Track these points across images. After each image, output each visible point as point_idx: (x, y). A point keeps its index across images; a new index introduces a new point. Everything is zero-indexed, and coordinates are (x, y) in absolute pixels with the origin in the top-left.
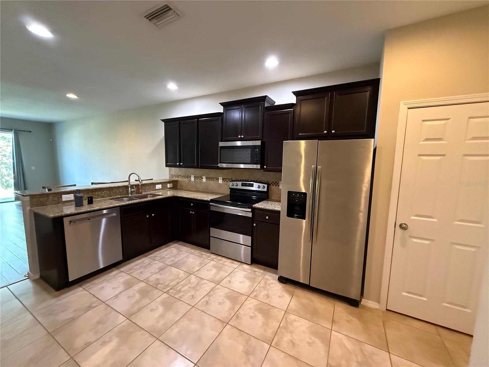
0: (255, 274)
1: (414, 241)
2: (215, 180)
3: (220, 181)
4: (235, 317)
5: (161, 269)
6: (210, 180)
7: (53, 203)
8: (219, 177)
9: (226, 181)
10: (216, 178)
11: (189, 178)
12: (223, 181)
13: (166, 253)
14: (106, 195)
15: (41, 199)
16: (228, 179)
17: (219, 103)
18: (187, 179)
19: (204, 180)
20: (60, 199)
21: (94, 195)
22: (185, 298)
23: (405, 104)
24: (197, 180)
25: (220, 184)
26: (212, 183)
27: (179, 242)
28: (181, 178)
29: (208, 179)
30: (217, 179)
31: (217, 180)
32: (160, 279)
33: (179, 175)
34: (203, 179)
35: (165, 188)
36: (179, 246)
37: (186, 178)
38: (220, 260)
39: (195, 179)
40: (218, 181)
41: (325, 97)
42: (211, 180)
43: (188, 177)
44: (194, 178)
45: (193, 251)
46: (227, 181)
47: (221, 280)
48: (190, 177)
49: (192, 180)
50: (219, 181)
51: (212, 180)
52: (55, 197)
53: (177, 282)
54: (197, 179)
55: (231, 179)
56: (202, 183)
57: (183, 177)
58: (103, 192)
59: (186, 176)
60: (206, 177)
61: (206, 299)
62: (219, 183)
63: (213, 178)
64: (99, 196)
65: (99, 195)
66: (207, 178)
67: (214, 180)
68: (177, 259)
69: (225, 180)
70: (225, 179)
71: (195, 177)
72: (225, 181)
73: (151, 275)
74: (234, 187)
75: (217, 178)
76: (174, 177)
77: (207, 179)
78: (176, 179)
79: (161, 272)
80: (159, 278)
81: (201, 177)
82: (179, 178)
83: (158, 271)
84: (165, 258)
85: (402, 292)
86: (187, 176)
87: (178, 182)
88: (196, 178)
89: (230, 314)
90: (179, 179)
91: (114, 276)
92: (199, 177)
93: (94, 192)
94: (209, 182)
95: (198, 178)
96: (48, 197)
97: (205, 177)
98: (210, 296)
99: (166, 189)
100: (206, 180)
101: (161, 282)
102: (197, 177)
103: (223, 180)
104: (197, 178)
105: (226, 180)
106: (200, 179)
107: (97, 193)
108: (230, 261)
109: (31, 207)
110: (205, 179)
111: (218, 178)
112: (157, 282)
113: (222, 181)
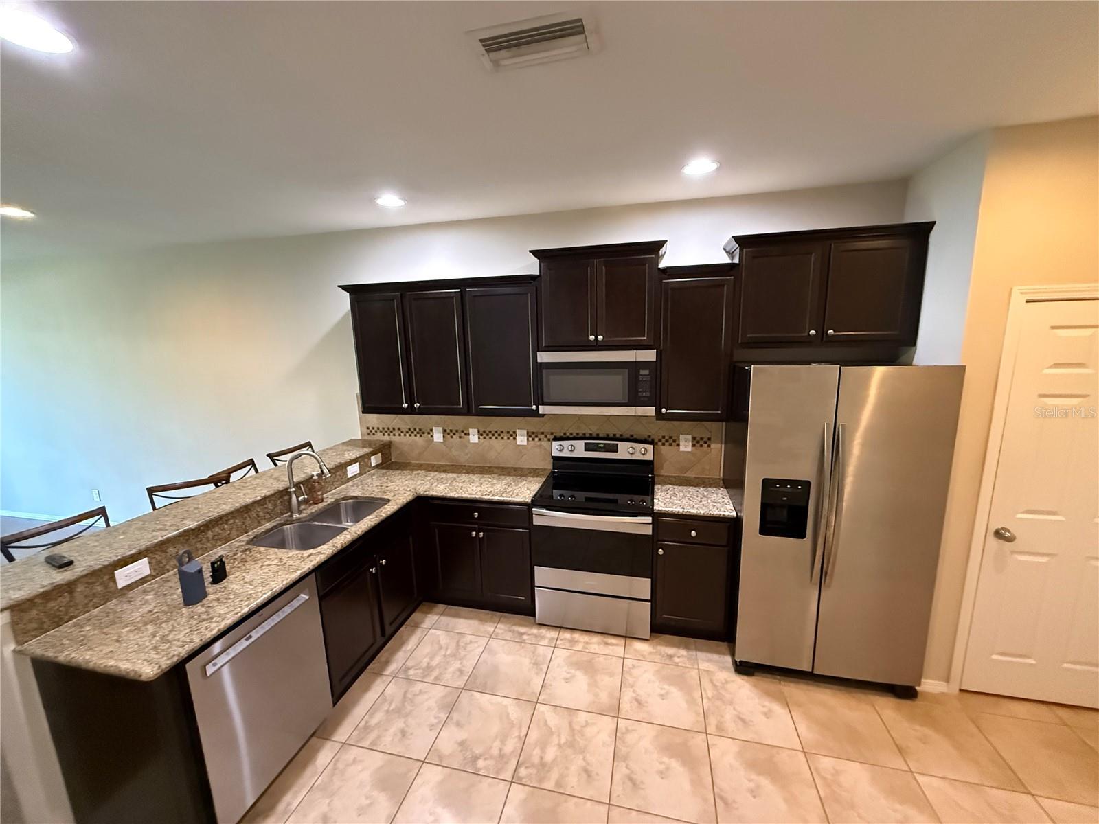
0: (676, 664)
1: (1022, 559)
2: (505, 438)
3: (522, 440)
4: (720, 804)
5: (451, 707)
6: (491, 438)
7: (92, 604)
8: (517, 430)
9: (537, 439)
10: (508, 432)
11: (426, 434)
12: (528, 439)
13: (426, 649)
14: (234, 533)
15: (51, 604)
16: (542, 433)
17: (530, 251)
18: (421, 436)
19: (474, 438)
20: (111, 584)
21: (204, 540)
22: (573, 782)
23: (1022, 293)
24: (452, 439)
25: (520, 448)
26: (497, 444)
27: (435, 606)
28: (400, 435)
29: (484, 435)
30: (511, 436)
31: (511, 438)
32: (466, 740)
33: (394, 429)
34: (471, 436)
35: (368, 469)
36: (445, 620)
37: (418, 435)
38: (574, 642)
39: (444, 437)
40: (515, 439)
41: (812, 254)
42: (494, 438)
43: (423, 433)
44: (442, 435)
45: (490, 628)
46: (540, 440)
47: (616, 702)
48: (429, 433)
49: (435, 440)
50: (518, 438)
51: (496, 438)
52: (93, 583)
53: (519, 737)
54: (452, 437)
55: (552, 433)
56: (466, 446)
57: (407, 432)
58: (226, 526)
59: (415, 430)
60: (479, 432)
61: (622, 770)
62: (518, 443)
63: (499, 433)
64: (217, 540)
65: (216, 538)
66: (481, 432)
67: (502, 438)
68: (469, 666)
69: (533, 436)
70: (533, 433)
71: (445, 431)
72: (533, 439)
73: (433, 735)
74: (566, 454)
75: (511, 433)
76: (379, 434)
77: (482, 435)
78: (386, 438)
79: (455, 715)
80: (464, 738)
81: (463, 431)
82: (394, 435)
83: (443, 716)
84: (433, 669)
85: (992, 655)
86: (420, 430)
87: (392, 446)
88: (449, 434)
89: (705, 800)
90: (396, 439)
91: (335, 769)
92: (457, 431)
93: (203, 531)
94: (487, 442)
95: (454, 434)
96: (71, 592)
97: (476, 431)
98: (625, 758)
99: (369, 471)
100: (479, 438)
101: (477, 751)
102: (451, 431)
103: (529, 435)
104: (451, 434)
105: (536, 437)
106: (460, 437)
107: (210, 534)
108: (596, 639)
109: (19, 643)
110: (477, 436)
111: (515, 432)
112: (469, 755)
113: (526, 438)
